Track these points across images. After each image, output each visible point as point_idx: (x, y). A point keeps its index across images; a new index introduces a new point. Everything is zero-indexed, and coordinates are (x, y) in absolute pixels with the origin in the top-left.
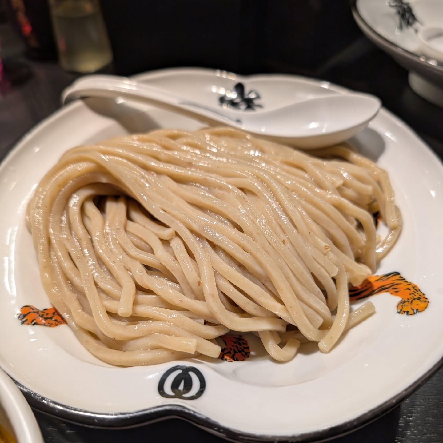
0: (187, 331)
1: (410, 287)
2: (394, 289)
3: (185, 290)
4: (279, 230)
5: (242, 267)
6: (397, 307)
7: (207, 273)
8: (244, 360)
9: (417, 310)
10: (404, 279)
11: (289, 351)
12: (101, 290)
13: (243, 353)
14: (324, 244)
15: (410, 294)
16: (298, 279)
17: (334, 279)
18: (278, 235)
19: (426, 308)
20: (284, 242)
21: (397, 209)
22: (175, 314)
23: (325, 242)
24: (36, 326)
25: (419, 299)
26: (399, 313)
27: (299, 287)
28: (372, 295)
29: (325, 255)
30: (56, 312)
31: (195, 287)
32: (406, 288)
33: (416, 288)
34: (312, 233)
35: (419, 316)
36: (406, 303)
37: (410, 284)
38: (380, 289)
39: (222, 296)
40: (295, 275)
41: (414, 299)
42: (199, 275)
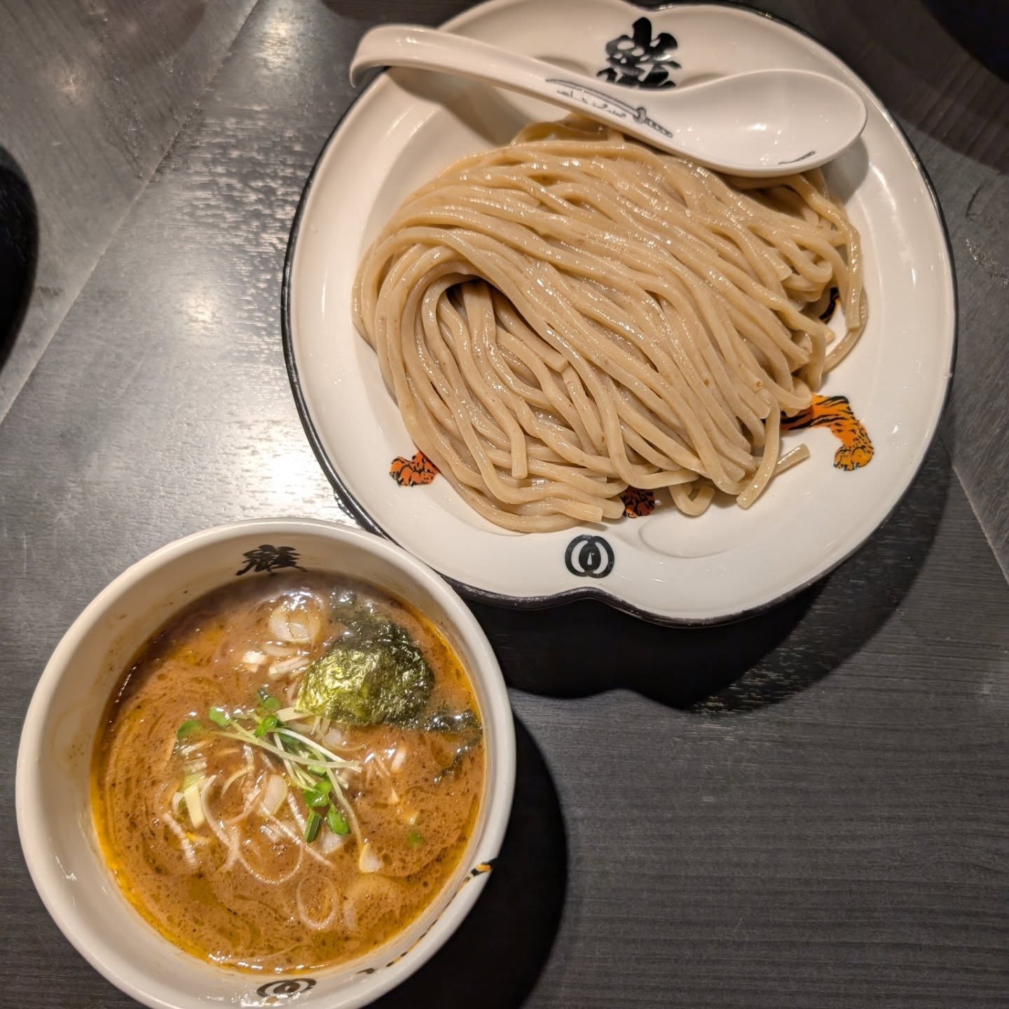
0: (588, 494)
1: (856, 428)
2: (837, 424)
3: (585, 444)
4: (702, 366)
5: (653, 414)
6: (836, 456)
7: (612, 424)
8: (648, 514)
9: (858, 463)
10: (852, 413)
11: (701, 502)
12: (480, 436)
13: (646, 502)
14: (756, 380)
15: (854, 440)
16: (720, 430)
17: (764, 421)
18: (699, 373)
19: (868, 462)
20: (706, 383)
21: (863, 295)
22: (573, 472)
23: (759, 376)
24: (415, 486)
25: (863, 447)
26: (836, 466)
27: (721, 442)
28: (811, 426)
29: (756, 392)
30: (425, 459)
31: (598, 443)
32: (851, 428)
33: (863, 432)
34: (743, 366)
35: (859, 471)
36: (847, 453)
37: (857, 424)
38: (821, 419)
39: (628, 449)
40: (717, 426)
41: (858, 448)
42: (602, 425)
